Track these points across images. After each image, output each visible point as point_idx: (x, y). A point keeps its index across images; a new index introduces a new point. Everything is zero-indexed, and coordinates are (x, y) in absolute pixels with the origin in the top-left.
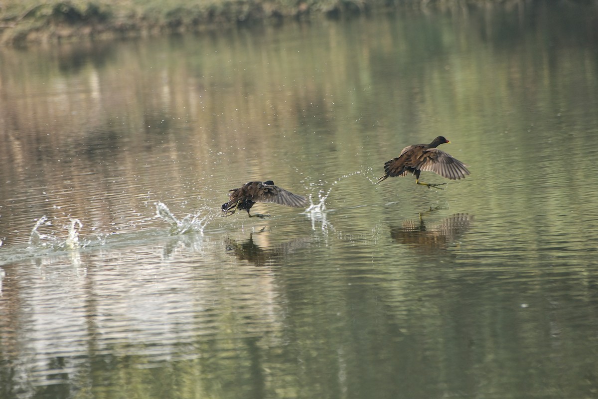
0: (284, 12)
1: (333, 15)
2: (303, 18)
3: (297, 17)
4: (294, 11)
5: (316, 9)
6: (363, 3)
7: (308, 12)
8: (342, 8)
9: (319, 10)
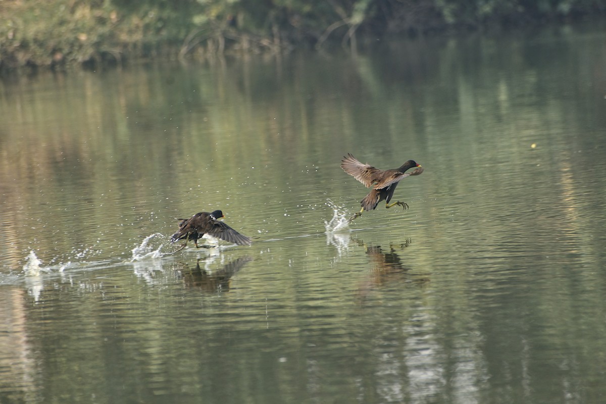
0: (39, 62)
1: (89, 65)
2: (58, 68)
3: (52, 67)
4: (49, 62)
5: (72, 58)
6: (120, 53)
7: (63, 62)
8: (98, 59)
9: (74, 60)
